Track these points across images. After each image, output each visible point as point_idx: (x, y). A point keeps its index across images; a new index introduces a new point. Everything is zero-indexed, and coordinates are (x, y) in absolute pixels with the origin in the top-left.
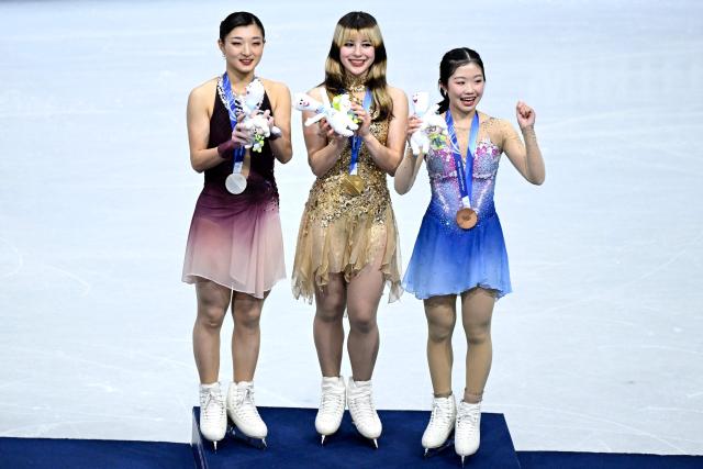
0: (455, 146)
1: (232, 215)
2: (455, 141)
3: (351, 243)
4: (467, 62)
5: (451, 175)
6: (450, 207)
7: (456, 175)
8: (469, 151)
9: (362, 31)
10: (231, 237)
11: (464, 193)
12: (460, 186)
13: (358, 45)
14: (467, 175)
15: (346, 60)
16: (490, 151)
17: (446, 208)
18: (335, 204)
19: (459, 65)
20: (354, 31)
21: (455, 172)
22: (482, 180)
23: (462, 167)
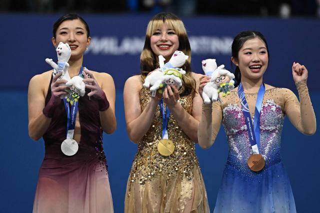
0: (245, 106)
1: (67, 174)
2: (245, 102)
3: (165, 195)
4: (253, 37)
5: (242, 128)
6: (243, 155)
7: (246, 128)
8: (256, 109)
9: (167, 21)
10: (67, 192)
11: (253, 143)
12: (250, 137)
13: (164, 33)
14: (255, 127)
15: (155, 46)
16: (274, 108)
17: (240, 157)
18: (150, 165)
19: (246, 40)
20: (161, 22)
21: (245, 126)
22: (268, 132)
23: (251, 121)
